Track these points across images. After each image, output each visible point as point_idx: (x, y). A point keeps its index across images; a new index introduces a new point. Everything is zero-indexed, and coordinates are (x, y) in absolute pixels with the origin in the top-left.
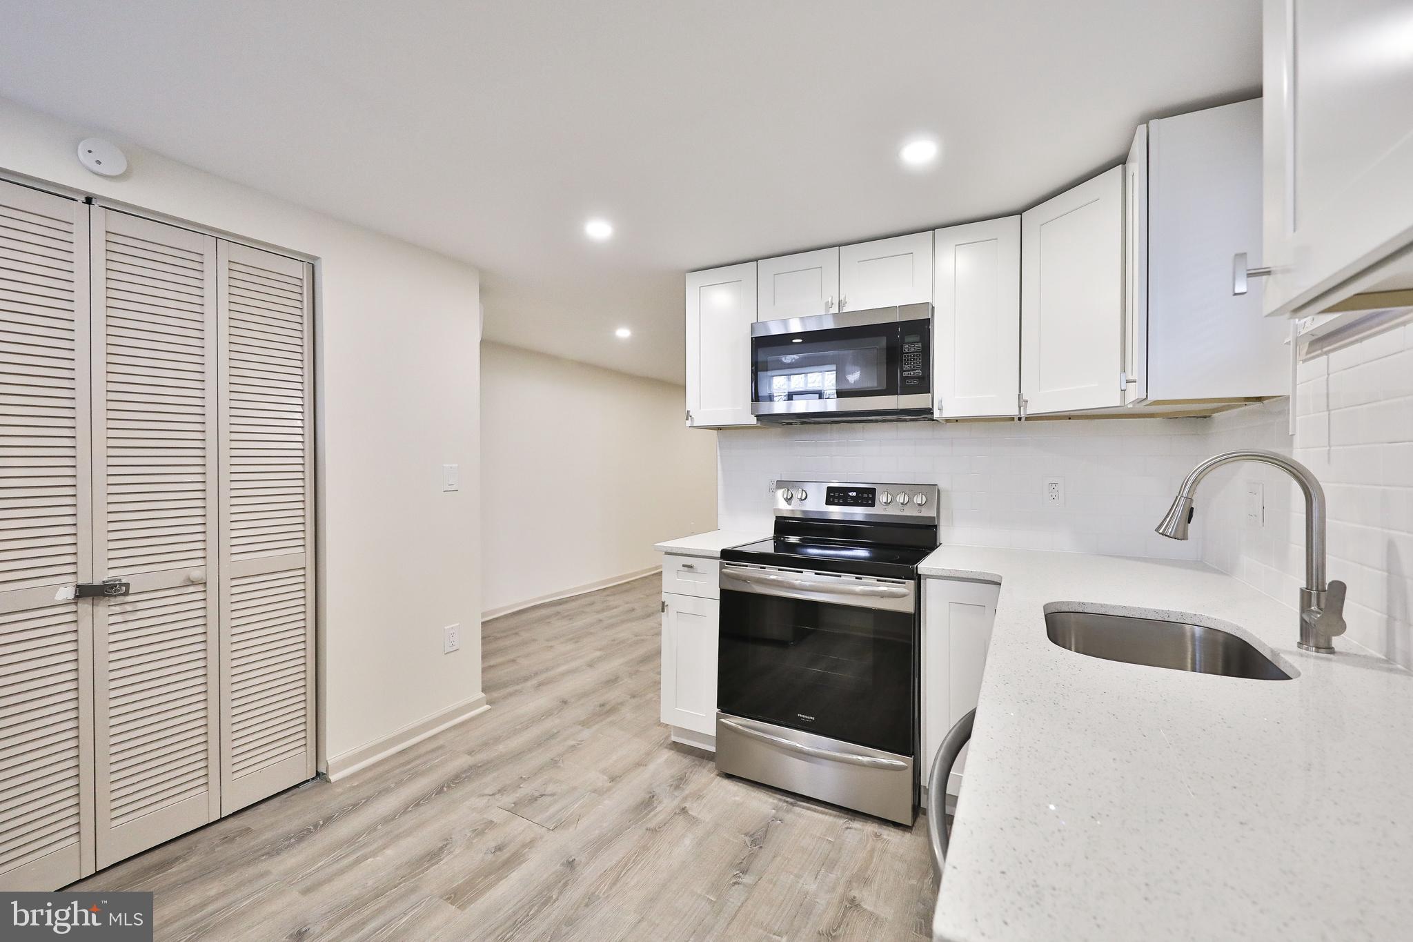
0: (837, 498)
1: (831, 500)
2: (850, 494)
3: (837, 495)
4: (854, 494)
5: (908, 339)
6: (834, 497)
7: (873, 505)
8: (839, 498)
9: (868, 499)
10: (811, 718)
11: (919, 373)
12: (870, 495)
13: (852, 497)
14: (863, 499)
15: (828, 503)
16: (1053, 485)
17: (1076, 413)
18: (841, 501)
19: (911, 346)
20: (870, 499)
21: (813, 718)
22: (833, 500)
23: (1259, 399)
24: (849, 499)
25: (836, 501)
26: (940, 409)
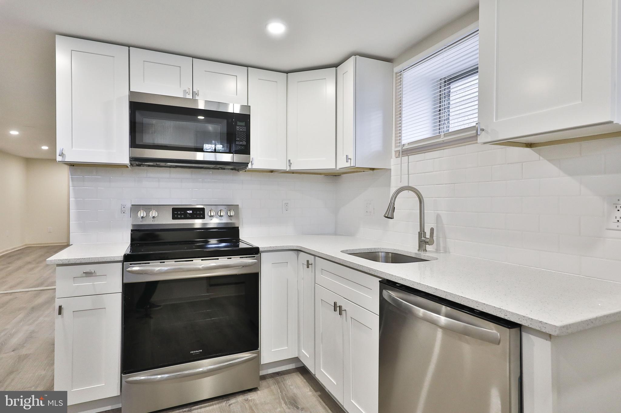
0: (179, 215)
1: (176, 216)
2: (188, 212)
3: (179, 213)
4: (191, 212)
5: (239, 123)
6: (178, 214)
7: (204, 218)
8: (181, 214)
9: (200, 214)
10: (200, 351)
11: (244, 143)
12: (201, 212)
13: (190, 214)
14: (197, 214)
15: (174, 218)
16: (287, 204)
17: (296, 171)
18: (183, 216)
19: (240, 127)
20: (201, 214)
21: (201, 351)
22: (177, 216)
23: (373, 169)
24: (188, 215)
25: (179, 216)
26: (252, 164)
